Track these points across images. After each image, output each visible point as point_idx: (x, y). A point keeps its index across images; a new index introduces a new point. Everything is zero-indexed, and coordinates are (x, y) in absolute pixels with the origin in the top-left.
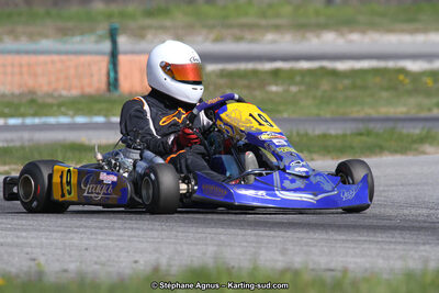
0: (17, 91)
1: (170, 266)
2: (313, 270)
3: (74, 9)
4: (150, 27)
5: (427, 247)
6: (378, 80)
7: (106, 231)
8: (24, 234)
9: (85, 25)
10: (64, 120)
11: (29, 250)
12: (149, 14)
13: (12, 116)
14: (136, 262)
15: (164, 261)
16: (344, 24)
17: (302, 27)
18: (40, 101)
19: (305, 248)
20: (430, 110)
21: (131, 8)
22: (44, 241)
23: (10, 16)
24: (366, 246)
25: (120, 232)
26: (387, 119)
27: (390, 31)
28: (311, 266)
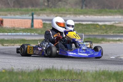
0: (10, 27)
2: (75, 70)
3: (24, 9)
4: (41, 13)
5: (101, 65)
6: (92, 26)
7: (29, 59)
8: (10, 60)
9: (26, 12)
10: (21, 34)
11: (11, 64)
12: (41, 10)
13: (9, 33)
14: (35, 67)
16: (85, 14)
18: (16, 29)
20: (104, 34)
21: (37, 9)
23: (9, 10)
25: (31, 60)
26: (94, 35)
27: (96, 15)
28: (74, 69)
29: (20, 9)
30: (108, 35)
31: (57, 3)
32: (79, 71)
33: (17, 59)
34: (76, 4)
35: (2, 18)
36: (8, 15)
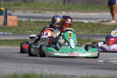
1: (19, 73)
4: (16, 9)
5: (88, 70)
6: (76, 25)
7: (2, 63)
12: (16, 5)
14: (10, 72)
15: (17, 72)
16: (68, 10)
17: (57, 10)
19: (55, 69)
20: (90, 33)
24: (72, 69)
25: (6, 64)
27: (80, 12)
30: (94, 35)
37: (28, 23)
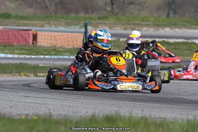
0: (49, 46)
2: (154, 118)
3: (73, 15)
4: (100, 23)
6: (184, 46)
7: (78, 100)
8: (47, 100)
10: (66, 57)
11: (48, 106)
12: (100, 19)
13: (47, 55)
14: (88, 112)
15: (97, 112)
16: (173, 25)
17: (157, 26)
18: (57, 49)
19: (152, 110)
21: (93, 16)
22: (54, 103)
23: (48, 17)
24: (174, 109)
25: (83, 100)
27: (191, 28)
28: (153, 116)
29: (65, 16)
31: (126, 8)
32: (159, 119)
33: (58, 98)
34: (159, 9)
35: (36, 31)
36: (46, 26)
37: (116, 43)
